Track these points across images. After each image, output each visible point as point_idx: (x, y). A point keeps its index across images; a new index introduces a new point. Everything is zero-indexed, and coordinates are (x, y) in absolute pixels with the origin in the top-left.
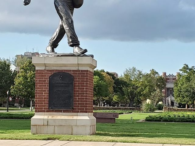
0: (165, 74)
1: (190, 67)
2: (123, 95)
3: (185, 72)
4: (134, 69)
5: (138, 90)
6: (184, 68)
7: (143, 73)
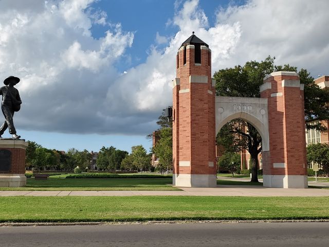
0: (92, 152)
1: (106, 148)
2: (67, 164)
3: (103, 151)
4: (74, 149)
5: (76, 161)
6: (103, 148)
7: (79, 151)
